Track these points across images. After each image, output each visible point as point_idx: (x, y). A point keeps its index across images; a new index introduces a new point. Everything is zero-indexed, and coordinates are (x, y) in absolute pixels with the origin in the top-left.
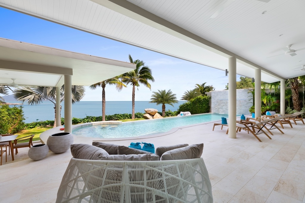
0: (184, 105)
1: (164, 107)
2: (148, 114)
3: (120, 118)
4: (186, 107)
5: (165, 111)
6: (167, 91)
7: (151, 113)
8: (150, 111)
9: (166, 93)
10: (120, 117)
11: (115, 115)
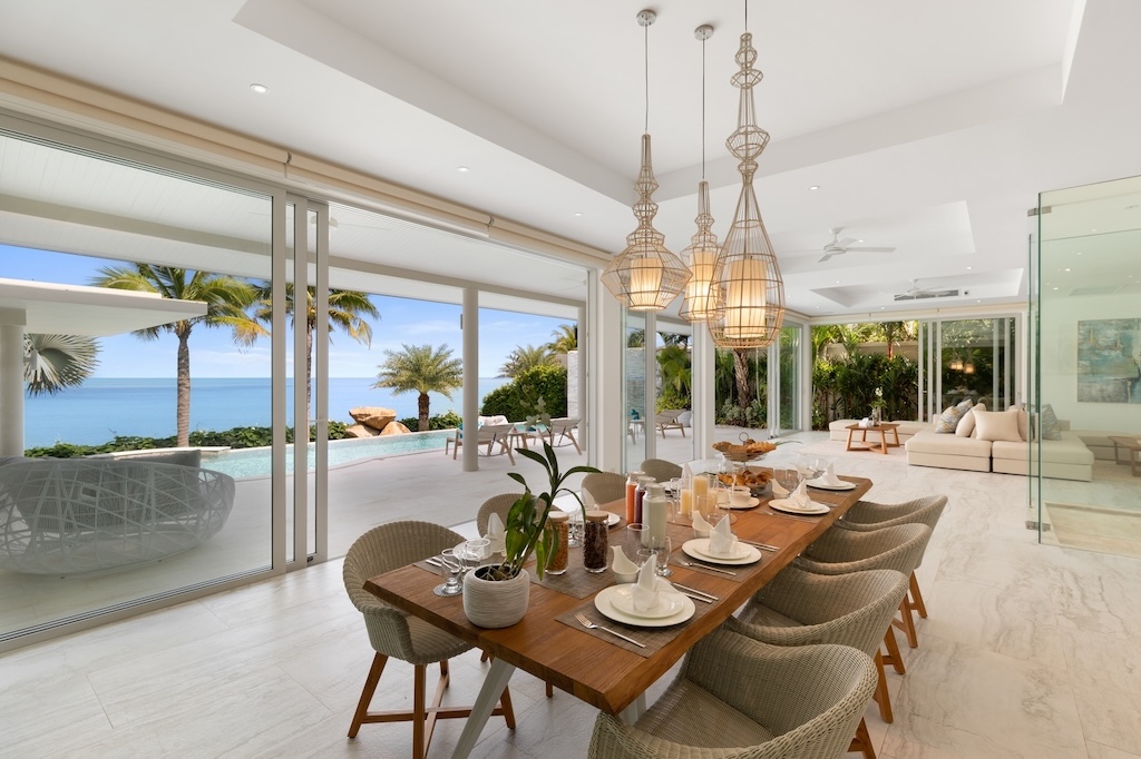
0: (497, 394)
1: (424, 402)
2: (361, 427)
3: (252, 442)
4: (503, 400)
5: (427, 414)
6: (435, 350)
7: (372, 423)
8: (366, 415)
9: (432, 356)
10: (255, 437)
11: (236, 430)
